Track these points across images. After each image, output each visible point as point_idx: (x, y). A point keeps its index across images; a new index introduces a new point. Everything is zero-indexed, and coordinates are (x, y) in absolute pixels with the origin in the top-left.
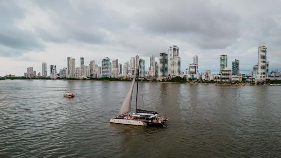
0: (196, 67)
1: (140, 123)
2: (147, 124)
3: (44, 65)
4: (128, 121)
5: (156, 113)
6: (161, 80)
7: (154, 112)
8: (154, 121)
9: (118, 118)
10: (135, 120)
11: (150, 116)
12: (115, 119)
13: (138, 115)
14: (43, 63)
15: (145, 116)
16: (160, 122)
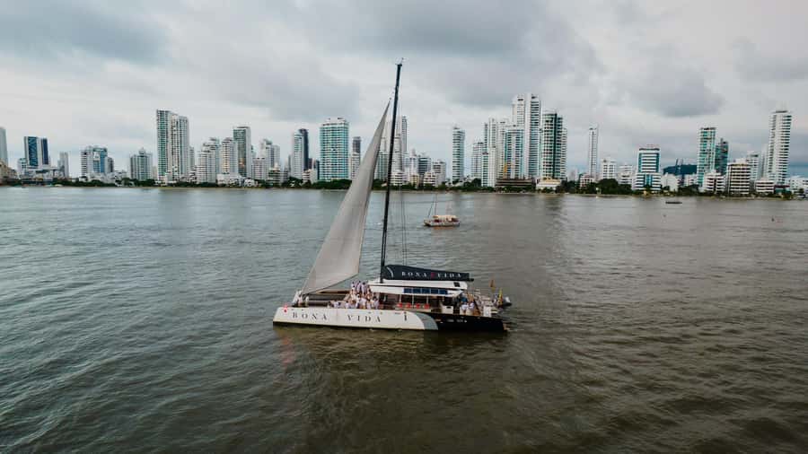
0: (658, 154)
1: (412, 320)
2: (438, 323)
4: (356, 312)
5: (465, 277)
6: (554, 189)
7: (456, 274)
8: (466, 310)
9: (311, 305)
10: (384, 308)
11: (444, 291)
12: (296, 305)
13: (395, 288)
15: (426, 290)
16: (487, 312)
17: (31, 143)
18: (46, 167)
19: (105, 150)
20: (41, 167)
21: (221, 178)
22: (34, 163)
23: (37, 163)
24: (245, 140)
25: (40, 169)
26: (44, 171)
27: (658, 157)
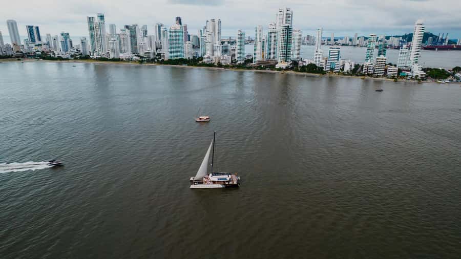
0: (339, 51)
3: (12, 25)
6: (284, 68)
14: (10, 20)
17: (30, 29)
18: (40, 43)
19: (68, 34)
20: (37, 42)
21: (121, 56)
22: (33, 40)
23: (35, 40)
24: (136, 32)
25: (37, 44)
26: (39, 45)
27: (339, 53)
